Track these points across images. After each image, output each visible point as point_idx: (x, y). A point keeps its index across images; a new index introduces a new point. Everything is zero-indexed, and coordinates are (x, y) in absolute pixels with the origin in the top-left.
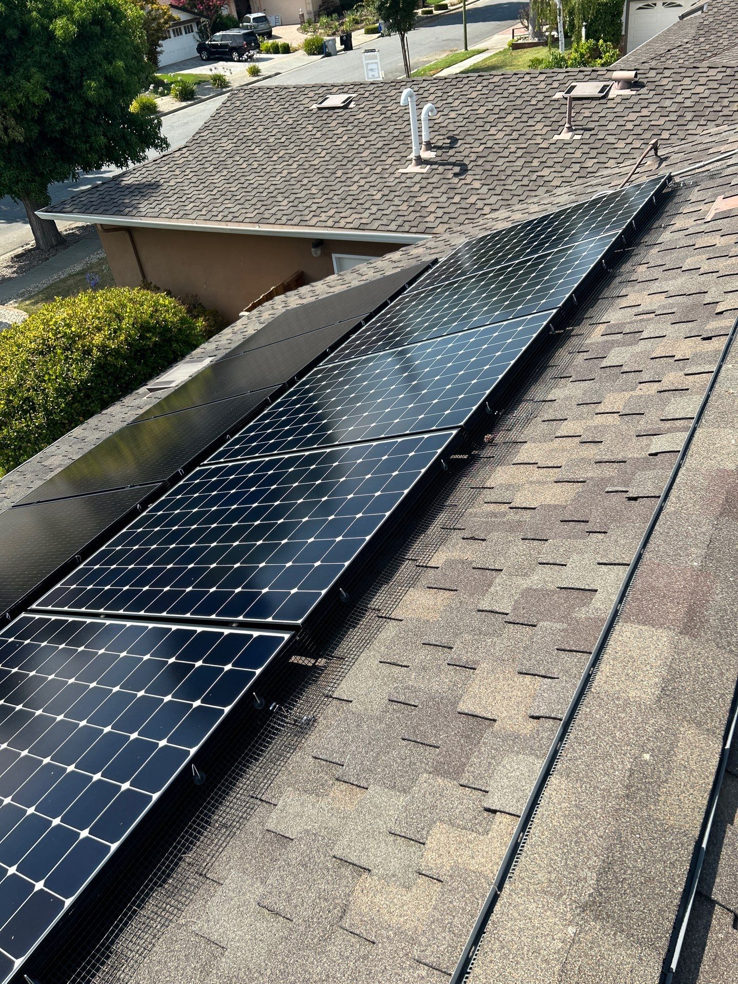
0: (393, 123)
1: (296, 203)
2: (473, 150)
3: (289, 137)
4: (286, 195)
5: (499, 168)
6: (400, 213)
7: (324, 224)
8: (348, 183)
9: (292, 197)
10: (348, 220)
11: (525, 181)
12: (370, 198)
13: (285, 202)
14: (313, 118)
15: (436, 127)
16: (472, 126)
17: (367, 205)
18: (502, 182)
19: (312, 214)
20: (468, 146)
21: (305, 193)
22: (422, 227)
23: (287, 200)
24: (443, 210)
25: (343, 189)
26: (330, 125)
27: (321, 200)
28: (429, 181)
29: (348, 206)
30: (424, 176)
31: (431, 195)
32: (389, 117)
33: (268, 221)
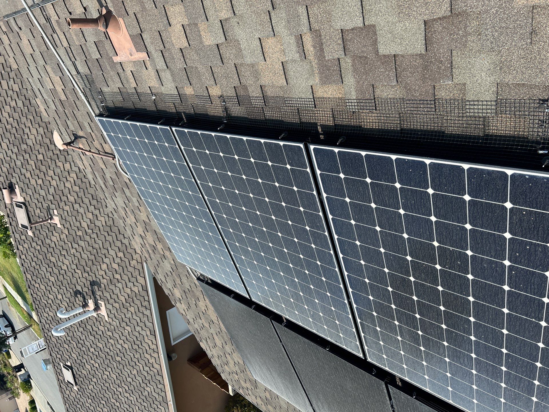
0: (75, 333)
1: (146, 382)
2: (81, 276)
3: (101, 399)
4: (142, 390)
5: (89, 256)
6: (137, 310)
7: (157, 359)
8: (124, 351)
9: (143, 385)
10: (150, 343)
11: (94, 236)
12: (131, 334)
13: (148, 389)
14: (84, 387)
15: (71, 305)
16: (65, 282)
17: (137, 334)
18: (99, 250)
19: (151, 368)
20: (79, 280)
21: (138, 378)
22: (144, 293)
23: (146, 388)
24: (128, 283)
25: (129, 353)
26: (86, 374)
27: (141, 365)
28: (109, 298)
29: (140, 346)
30: (107, 302)
31: (119, 294)
32: (71, 337)
33: (164, 396)
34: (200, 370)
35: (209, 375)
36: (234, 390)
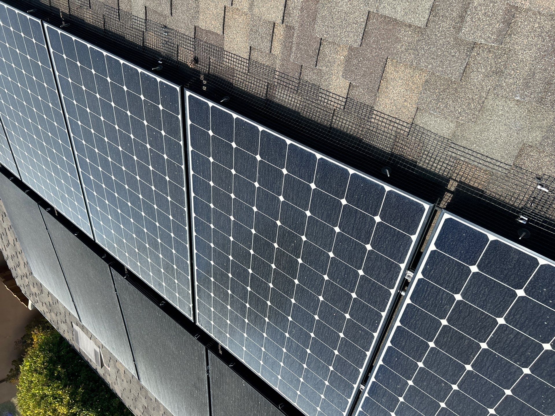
34: (3, 280)
35: (11, 287)
36: (33, 306)
